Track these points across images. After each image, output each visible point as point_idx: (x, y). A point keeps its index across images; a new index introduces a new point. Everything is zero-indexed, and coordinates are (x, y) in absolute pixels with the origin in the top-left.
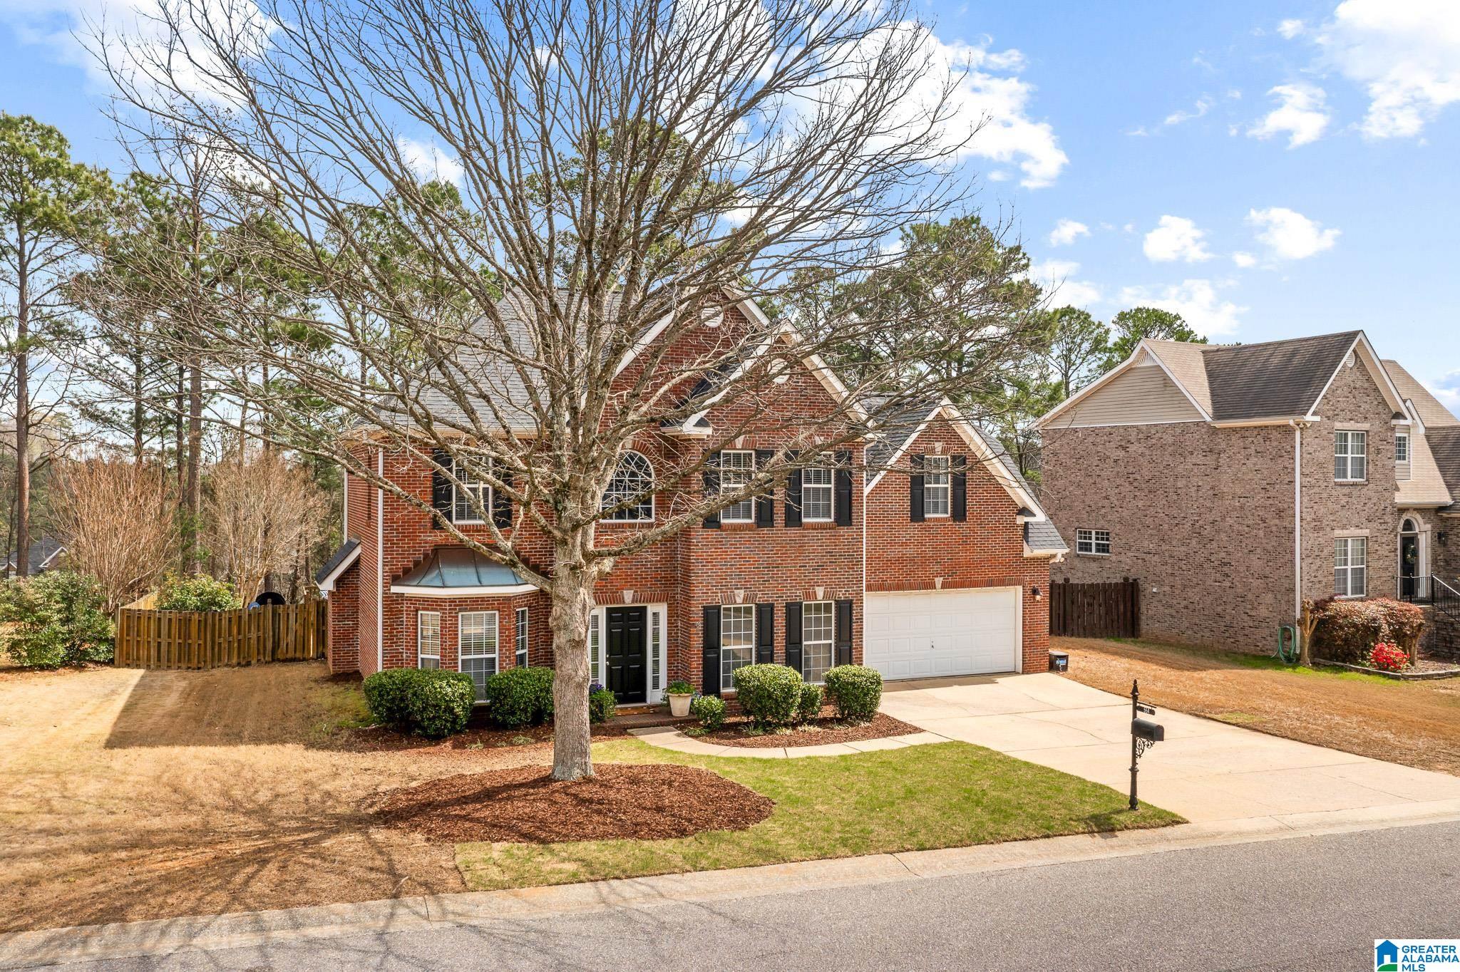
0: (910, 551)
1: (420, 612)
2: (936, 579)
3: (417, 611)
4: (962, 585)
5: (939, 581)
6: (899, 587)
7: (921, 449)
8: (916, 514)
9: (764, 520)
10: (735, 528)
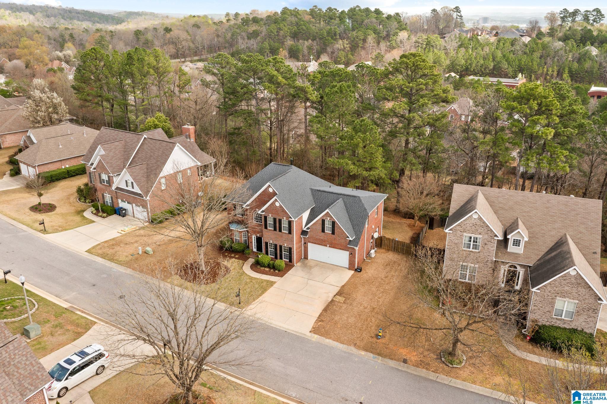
0: (322, 238)
1: (235, 232)
4: (333, 248)
5: (328, 245)
6: (319, 244)
7: (324, 218)
8: (323, 231)
9: (275, 229)
10: (270, 230)
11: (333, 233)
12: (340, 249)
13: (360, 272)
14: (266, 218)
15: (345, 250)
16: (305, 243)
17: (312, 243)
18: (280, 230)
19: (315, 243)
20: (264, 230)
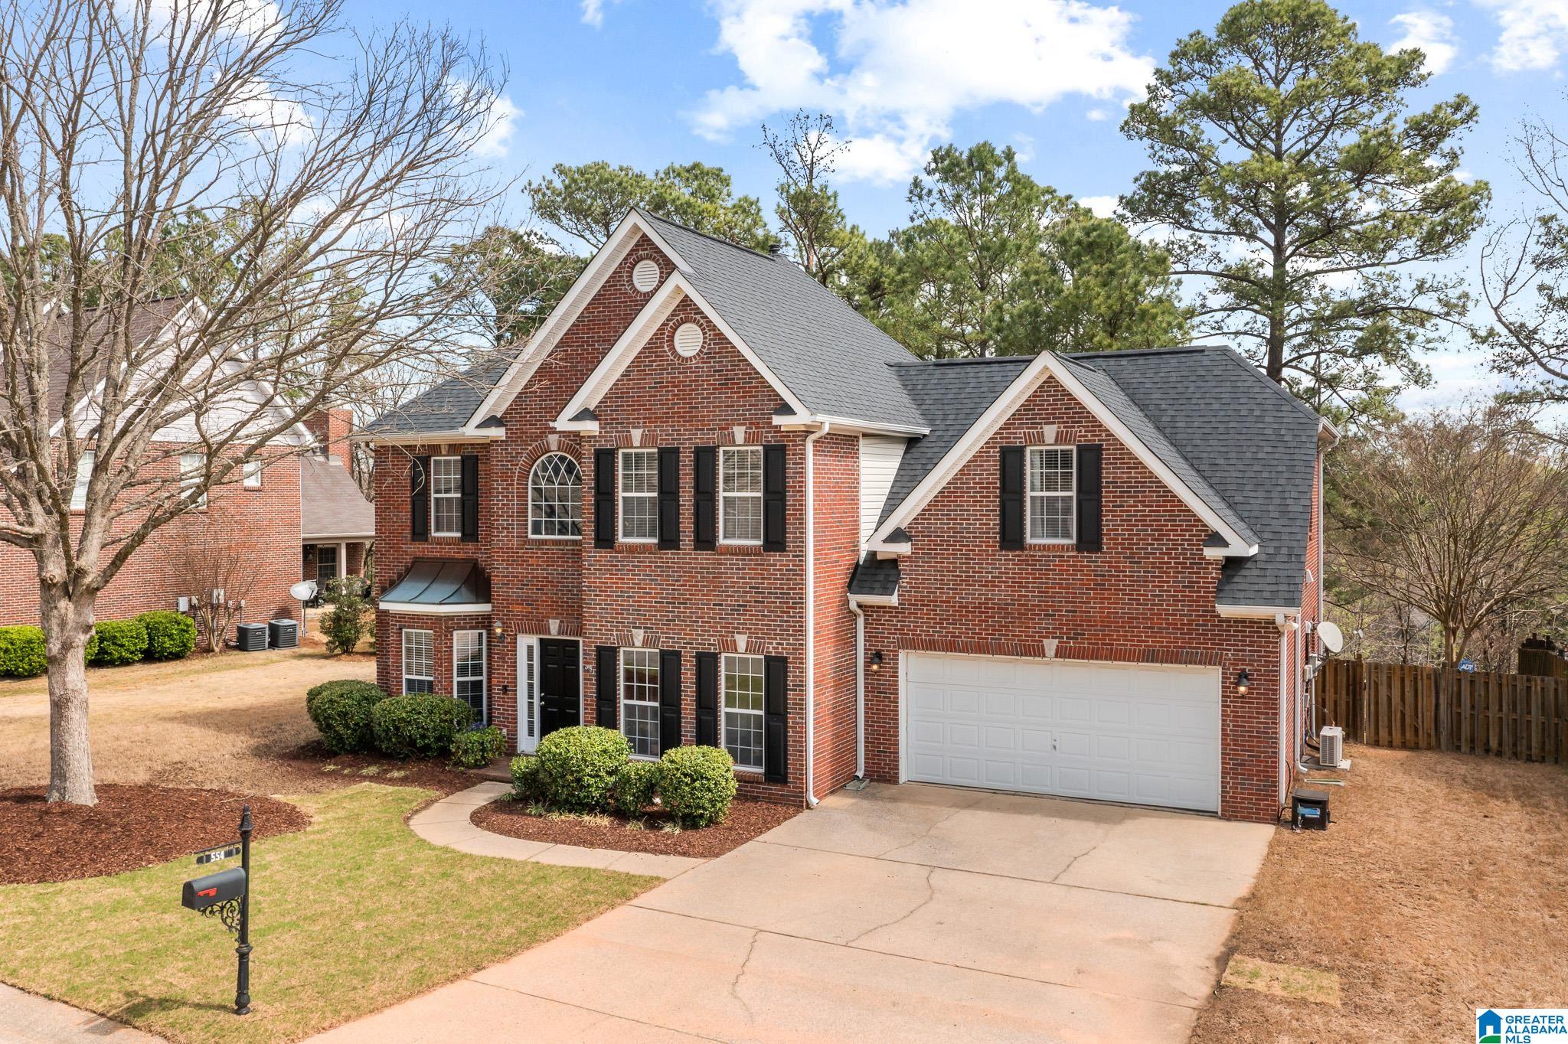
0: (1000, 594)
1: (404, 630)
2: (1046, 642)
3: (401, 629)
4: (1095, 655)
5: (1051, 645)
6: (981, 648)
7: (1018, 437)
8: (1011, 536)
9: (669, 540)
10: (632, 549)
11: (1090, 539)
12: (1150, 656)
13: (1320, 823)
14: (604, 459)
15: (1190, 660)
16: (877, 657)
17: (931, 646)
18: (705, 539)
19: (951, 646)
20: (594, 558)
